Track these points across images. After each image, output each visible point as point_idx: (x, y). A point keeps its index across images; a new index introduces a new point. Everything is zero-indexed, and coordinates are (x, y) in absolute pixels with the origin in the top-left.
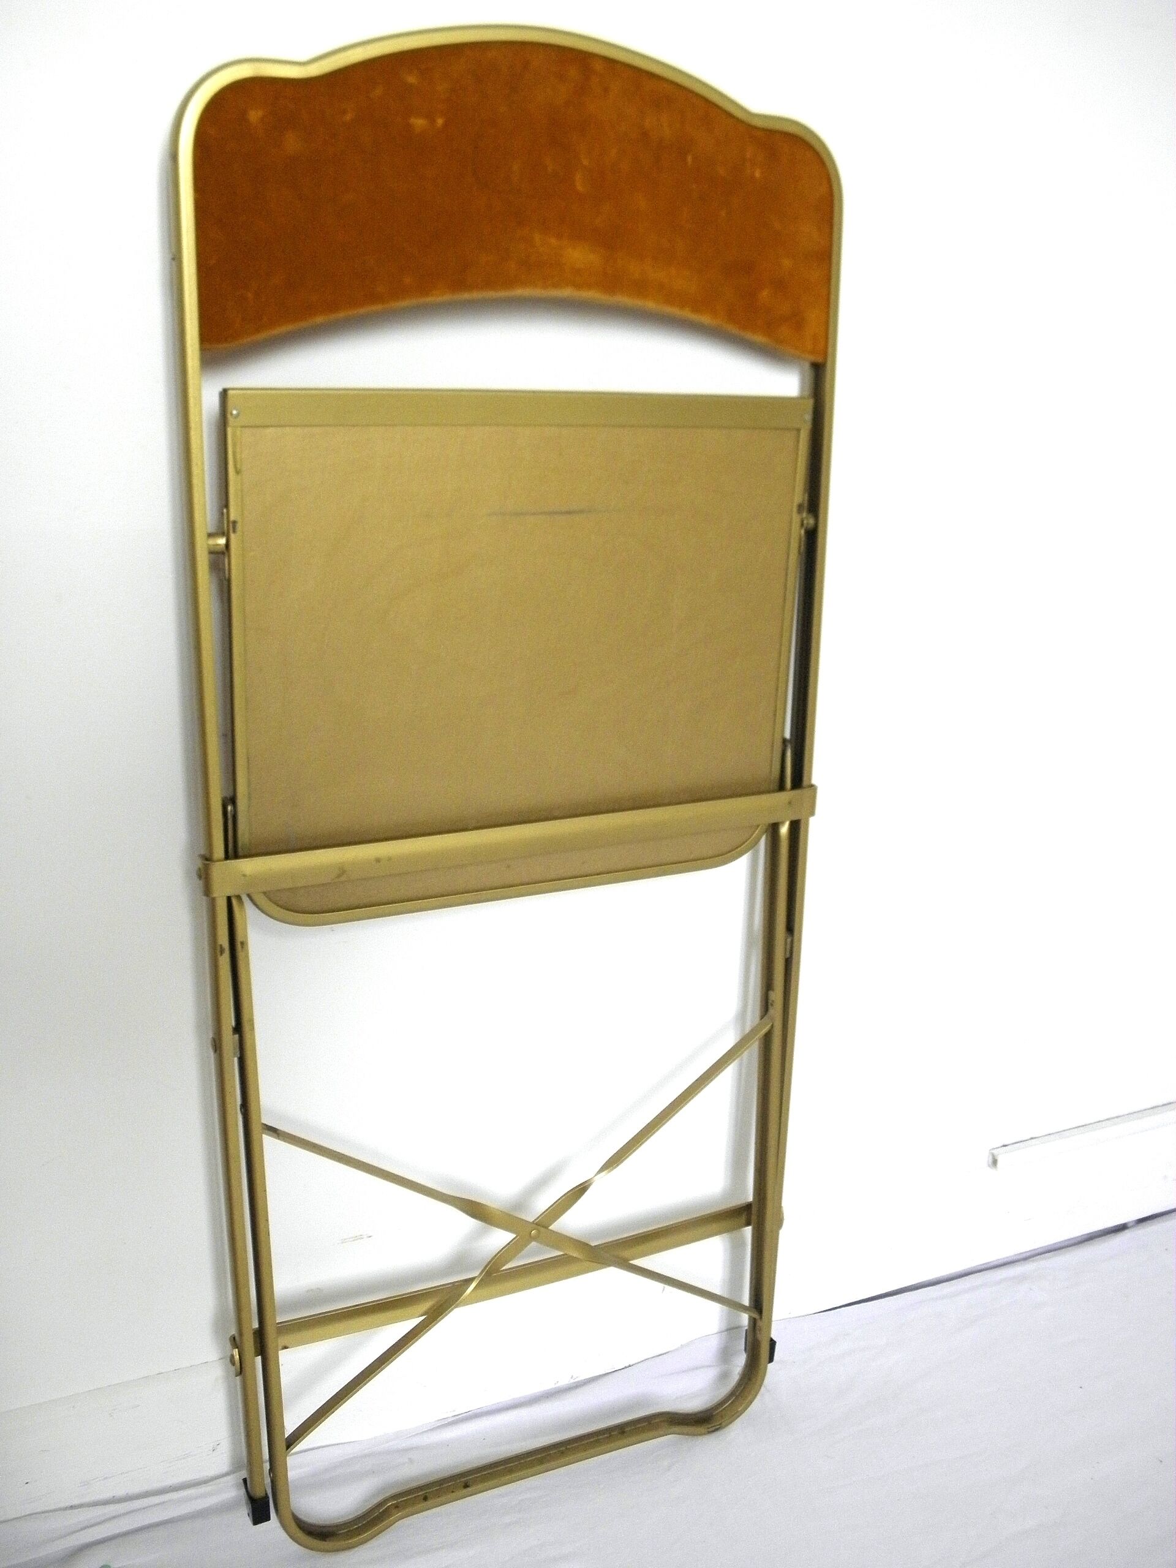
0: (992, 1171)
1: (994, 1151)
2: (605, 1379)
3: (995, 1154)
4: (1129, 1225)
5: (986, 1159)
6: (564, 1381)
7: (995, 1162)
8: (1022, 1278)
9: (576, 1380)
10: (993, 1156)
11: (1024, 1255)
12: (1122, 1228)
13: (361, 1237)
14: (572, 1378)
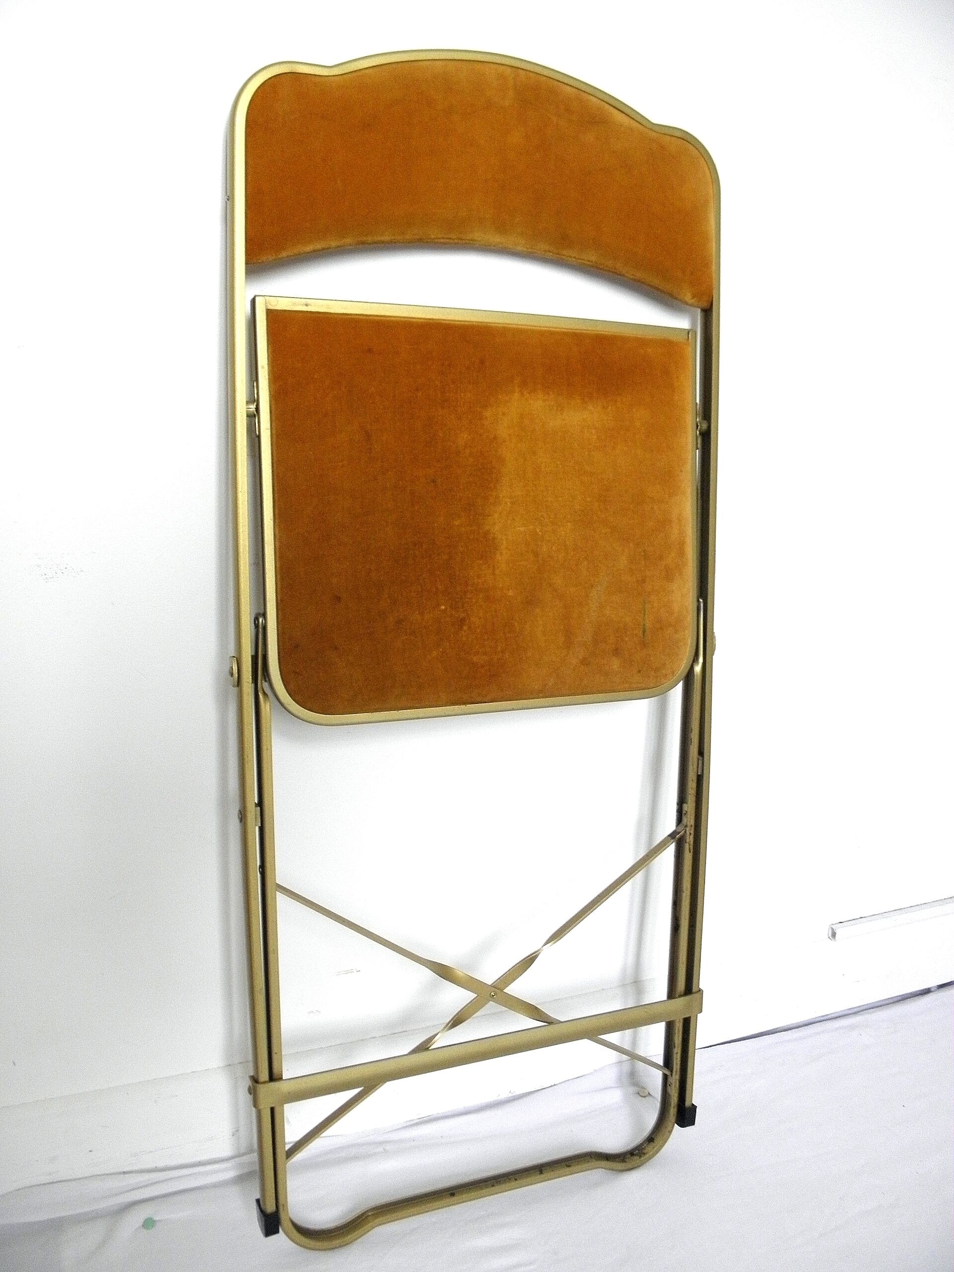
0: (832, 942)
1: (833, 926)
2: (536, 1094)
3: (834, 928)
4: (932, 990)
5: (826, 932)
6: (504, 1095)
7: (834, 935)
8: (852, 1027)
9: (514, 1094)
10: (832, 928)
11: (856, 1010)
12: (927, 991)
13: (351, 971)
14: (510, 1092)
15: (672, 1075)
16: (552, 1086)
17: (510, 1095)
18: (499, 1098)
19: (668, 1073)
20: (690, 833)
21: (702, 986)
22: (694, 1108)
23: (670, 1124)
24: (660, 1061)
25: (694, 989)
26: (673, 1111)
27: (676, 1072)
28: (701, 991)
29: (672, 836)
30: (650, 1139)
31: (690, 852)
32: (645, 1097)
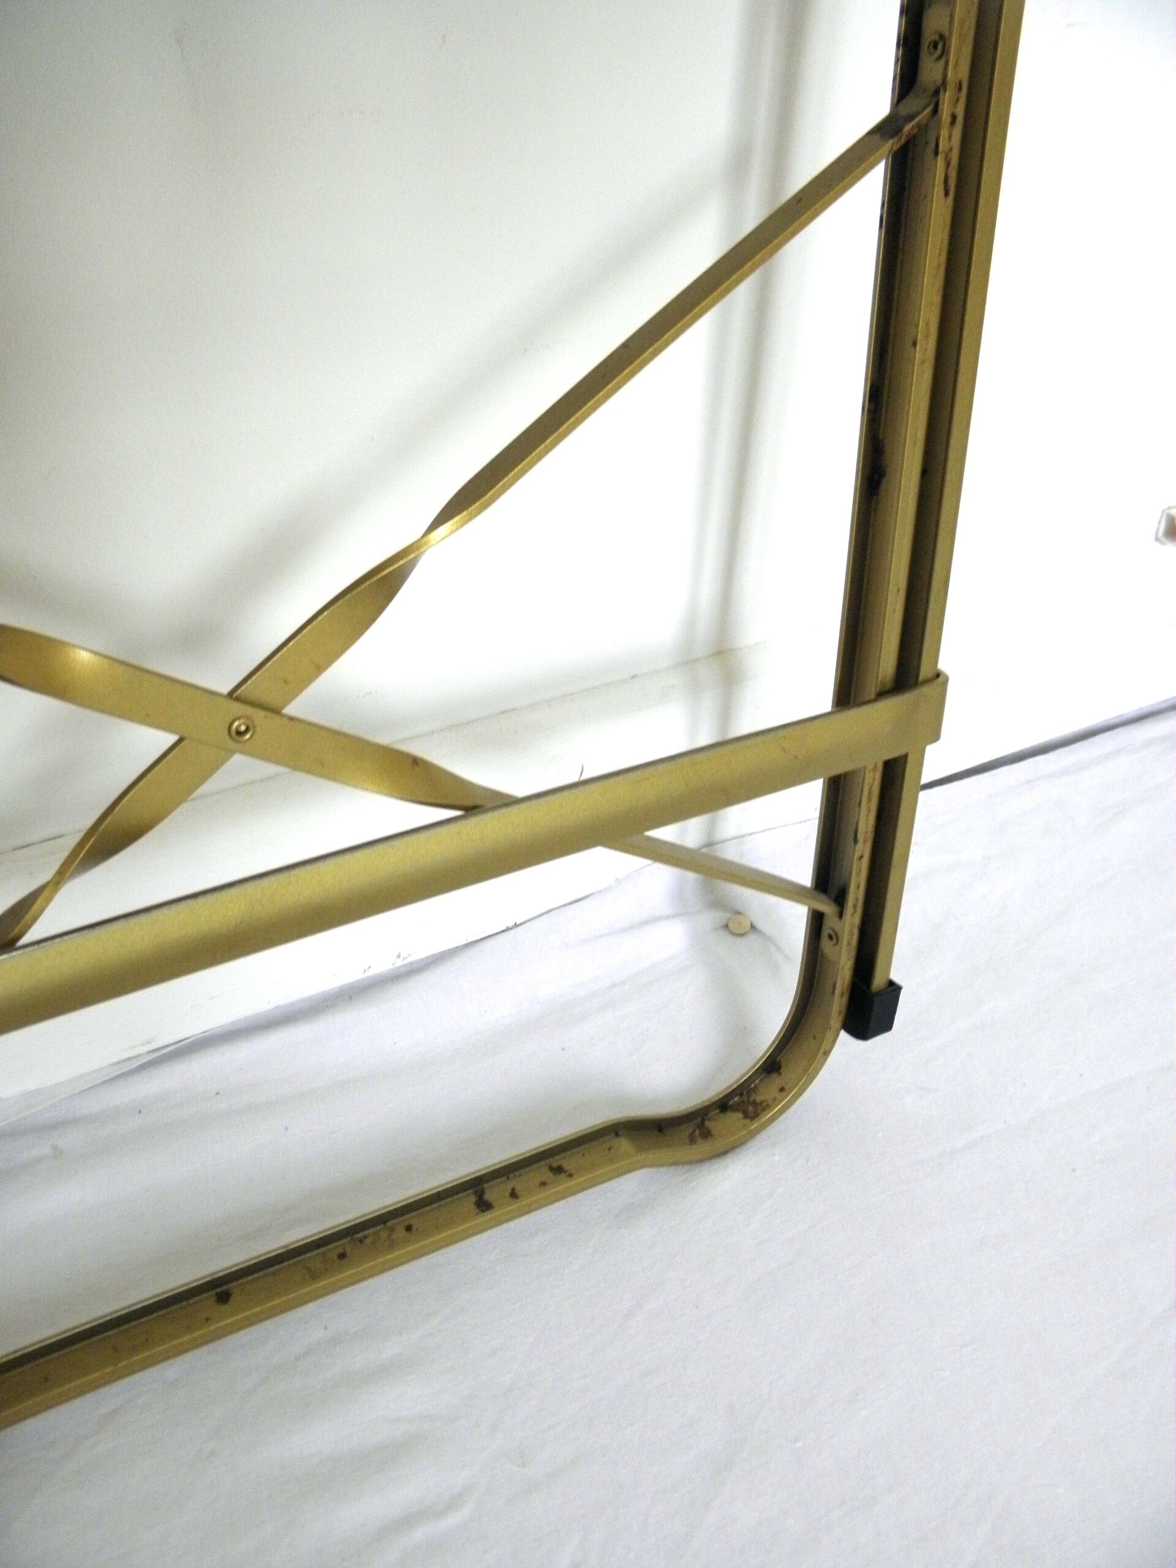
15: (841, 915)
16: (508, 929)
17: (399, 963)
18: (369, 973)
19: (827, 907)
20: (954, 118)
21: (944, 664)
22: (893, 990)
23: (826, 1027)
24: (804, 874)
25: (925, 672)
26: (837, 1004)
27: (855, 906)
28: (940, 679)
29: (883, 130)
30: (772, 1065)
31: (947, 194)
32: (742, 935)
